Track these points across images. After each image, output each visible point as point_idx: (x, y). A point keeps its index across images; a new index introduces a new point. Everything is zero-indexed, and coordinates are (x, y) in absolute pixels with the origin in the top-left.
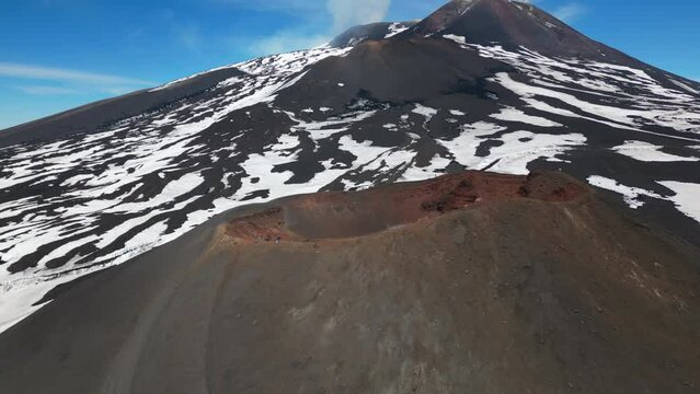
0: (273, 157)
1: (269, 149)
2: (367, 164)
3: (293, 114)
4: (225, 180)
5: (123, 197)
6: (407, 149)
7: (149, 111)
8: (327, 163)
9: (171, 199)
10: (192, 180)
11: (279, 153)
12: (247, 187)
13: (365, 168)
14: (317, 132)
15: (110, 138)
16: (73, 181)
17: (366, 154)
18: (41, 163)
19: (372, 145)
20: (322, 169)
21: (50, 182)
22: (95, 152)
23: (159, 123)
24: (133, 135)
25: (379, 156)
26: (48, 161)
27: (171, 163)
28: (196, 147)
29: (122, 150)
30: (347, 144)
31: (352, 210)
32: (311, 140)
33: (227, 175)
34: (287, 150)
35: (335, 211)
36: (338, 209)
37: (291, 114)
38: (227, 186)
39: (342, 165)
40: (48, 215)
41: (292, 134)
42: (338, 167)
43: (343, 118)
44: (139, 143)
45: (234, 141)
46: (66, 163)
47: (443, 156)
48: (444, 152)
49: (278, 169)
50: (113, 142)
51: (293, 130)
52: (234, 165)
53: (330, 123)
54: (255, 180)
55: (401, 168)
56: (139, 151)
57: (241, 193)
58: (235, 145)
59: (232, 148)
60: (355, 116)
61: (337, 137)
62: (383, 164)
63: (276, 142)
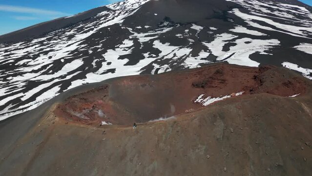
0: (120, 52)
1: (118, 47)
2: (166, 55)
3: (131, 29)
4: (94, 64)
5: (42, 72)
6: (187, 47)
7: (64, 28)
8: (146, 55)
9: (66, 73)
10: (78, 63)
11: (123, 49)
12: (105, 67)
13: (165, 58)
14: (143, 38)
15: (44, 41)
16: (21, 62)
17: (166, 50)
18: (8, 53)
19: (170, 45)
20: (143, 58)
21: (11, 63)
22: (36, 48)
23: (68, 34)
24: (55, 40)
25: (173, 51)
26: (12, 52)
27: (69, 54)
28: (83, 46)
29: (48, 47)
30: (157, 44)
31: (151, 86)
32: (139, 42)
33: (95, 60)
34: (127, 48)
35: (141, 87)
36: (143, 86)
37: (130, 29)
38: (94, 67)
39: (154, 55)
40: (3, 81)
41: (130, 40)
42: (152, 57)
43: (156, 31)
44: (57, 43)
45: (101, 43)
46: (20, 53)
47: (205, 51)
48: (206, 49)
49: (121, 57)
50: (45, 43)
51: (130, 37)
52: (99, 55)
53: (149, 34)
54: (109, 64)
55: (184, 58)
56: (57, 48)
57: (101, 70)
58: (101, 45)
59: (100, 46)
60: (162, 30)
61: (152, 41)
62: (175, 55)
63: (122, 43)
